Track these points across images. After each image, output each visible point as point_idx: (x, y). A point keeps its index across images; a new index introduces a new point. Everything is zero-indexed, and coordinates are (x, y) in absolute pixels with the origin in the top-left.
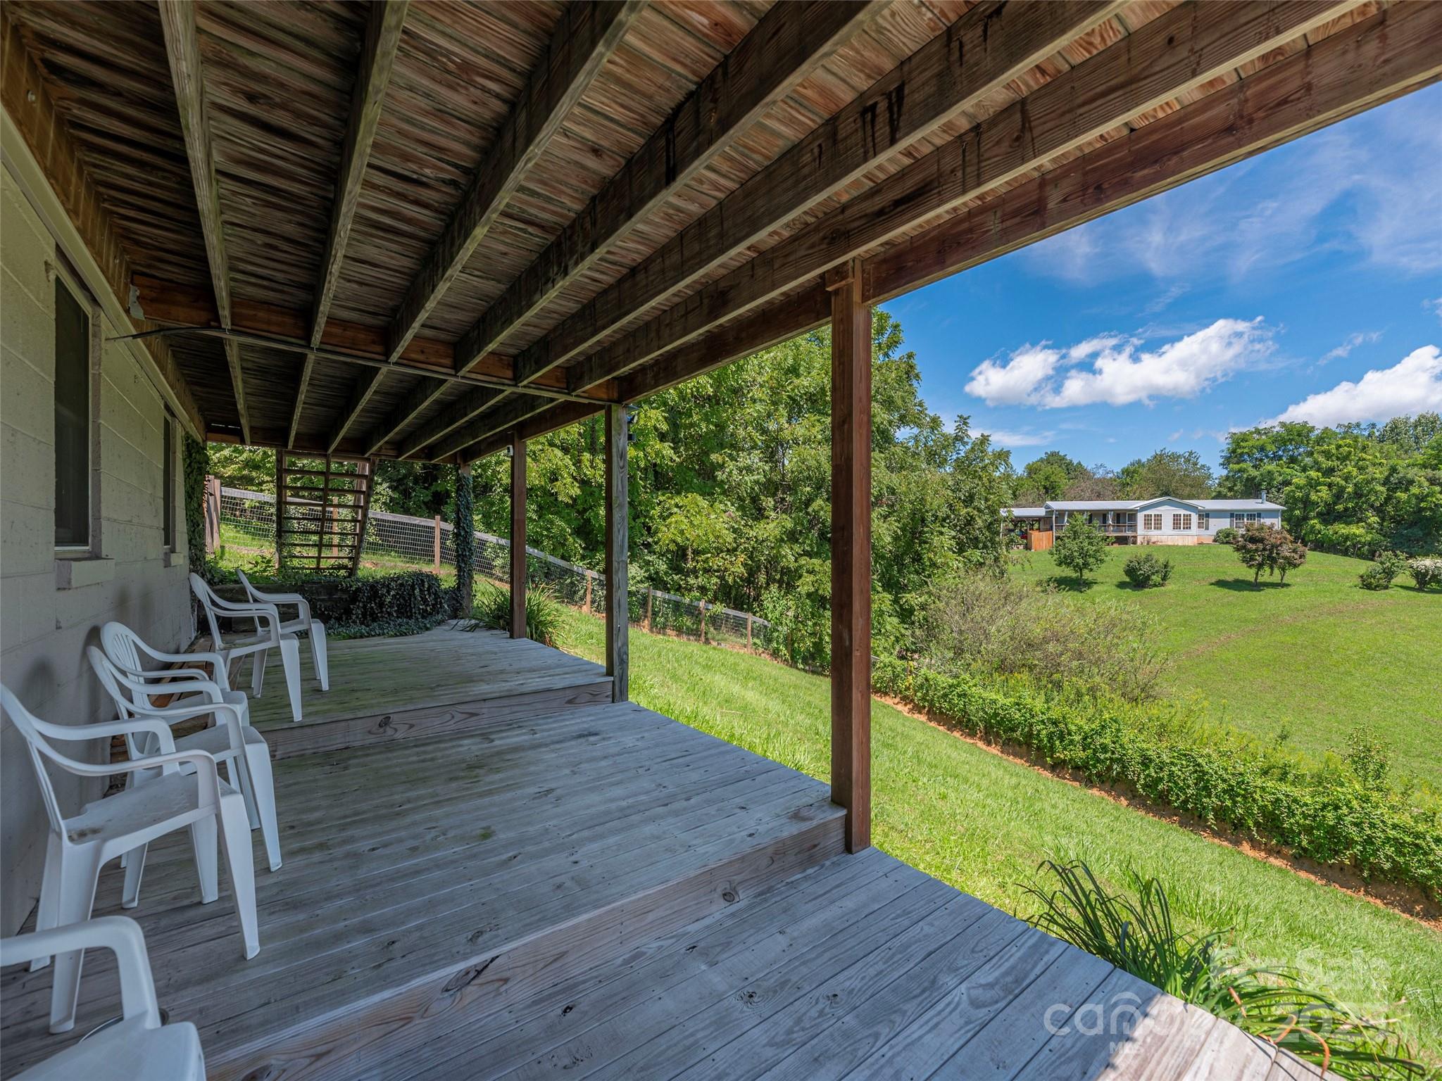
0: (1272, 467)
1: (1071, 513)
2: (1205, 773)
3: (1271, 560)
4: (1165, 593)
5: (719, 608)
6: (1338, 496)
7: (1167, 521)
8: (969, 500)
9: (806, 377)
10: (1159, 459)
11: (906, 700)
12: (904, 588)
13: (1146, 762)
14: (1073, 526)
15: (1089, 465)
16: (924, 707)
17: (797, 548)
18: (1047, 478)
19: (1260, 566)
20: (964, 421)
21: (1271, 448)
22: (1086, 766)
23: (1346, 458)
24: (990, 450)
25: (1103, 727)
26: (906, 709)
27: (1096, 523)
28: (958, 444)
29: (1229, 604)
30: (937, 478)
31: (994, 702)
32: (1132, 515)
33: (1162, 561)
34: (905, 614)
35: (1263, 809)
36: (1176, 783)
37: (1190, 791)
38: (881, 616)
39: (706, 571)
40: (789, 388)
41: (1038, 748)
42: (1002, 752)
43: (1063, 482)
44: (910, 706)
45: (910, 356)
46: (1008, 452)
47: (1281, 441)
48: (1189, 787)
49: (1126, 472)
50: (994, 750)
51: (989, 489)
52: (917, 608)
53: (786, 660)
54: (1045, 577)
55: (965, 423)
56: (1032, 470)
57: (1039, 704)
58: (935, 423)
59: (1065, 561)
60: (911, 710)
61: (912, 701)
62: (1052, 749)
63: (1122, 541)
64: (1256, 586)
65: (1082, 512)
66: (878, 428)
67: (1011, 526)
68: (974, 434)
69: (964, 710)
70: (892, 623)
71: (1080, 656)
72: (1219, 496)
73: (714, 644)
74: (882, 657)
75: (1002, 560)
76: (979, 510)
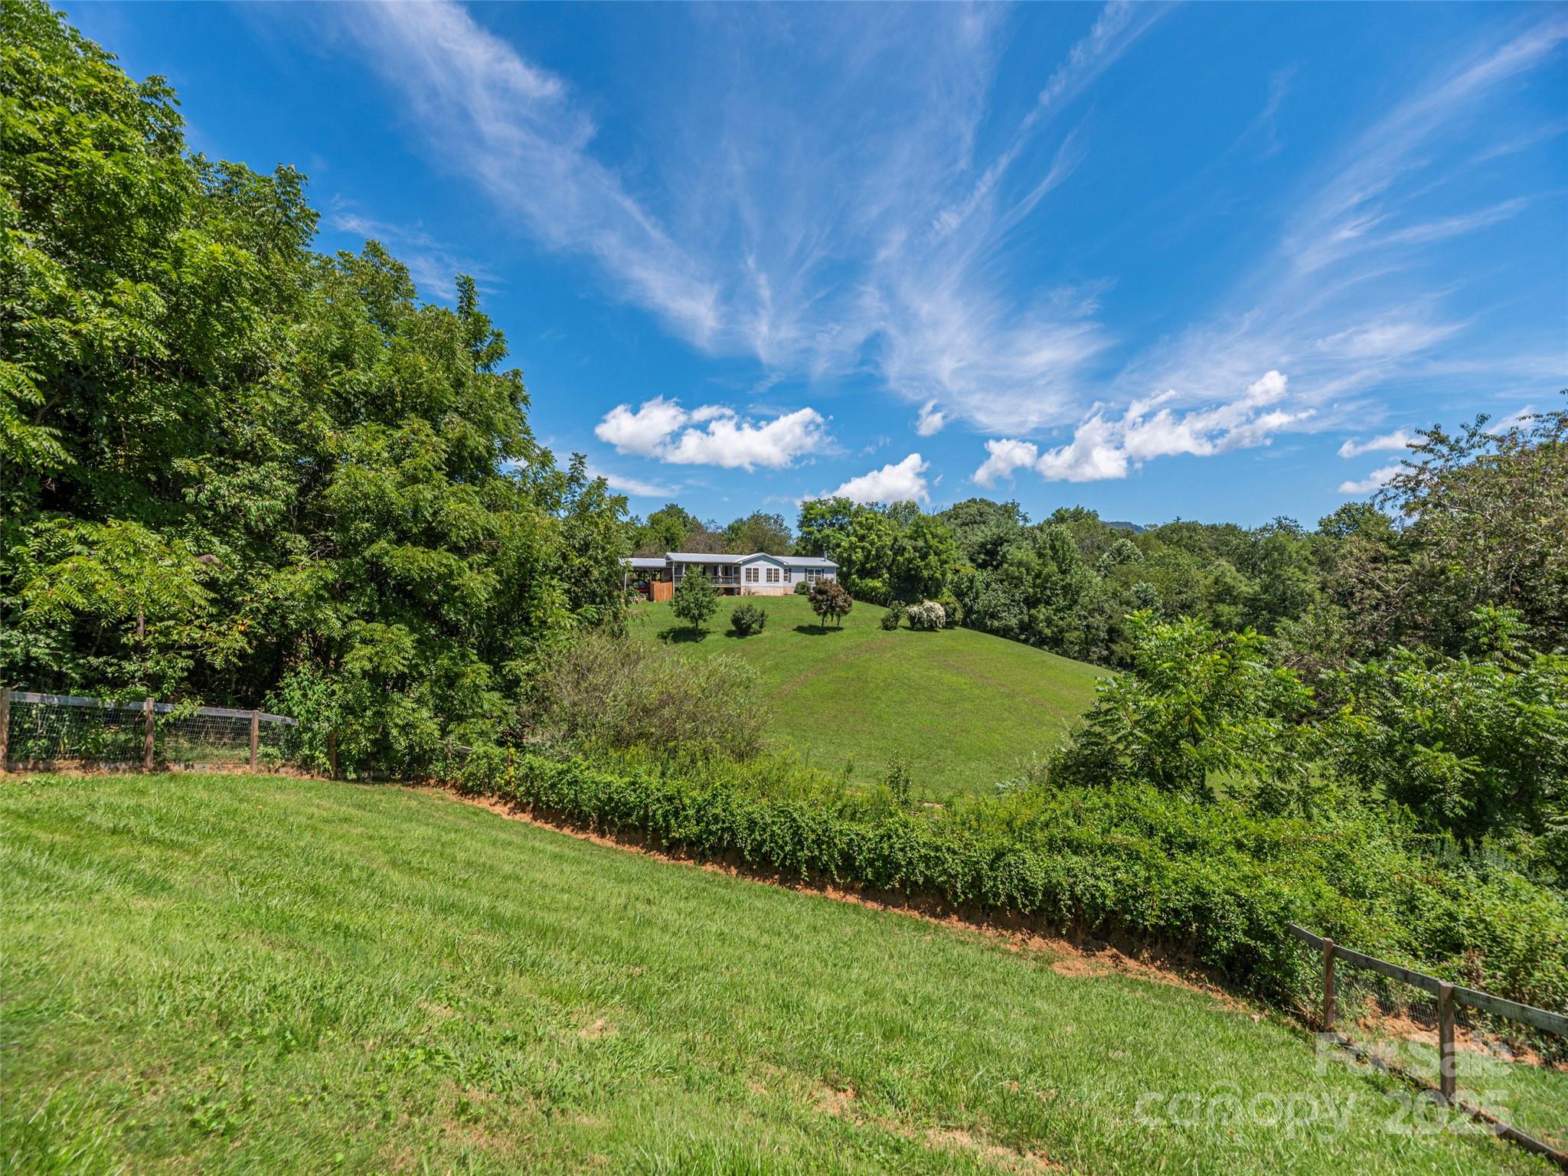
0: (827, 531)
1: (688, 565)
2: (799, 827)
3: (832, 609)
4: (761, 640)
5: (188, 708)
6: (867, 557)
7: (763, 575)
8: (583, 549)
9: (363, 370)
10: (756, 518)
11: (506, 797)
12: (509, 654)
13: (752, 824)
14: (690, 578)
15: (702, 519)
16: (528, 803)
17: (346, 609)
18: (668, 530)
19: (825, 614)
20: (579, 459)
21: (828, 516)
22: (699, 841)
23: (870, 528)
24: (607, 494)
25: (714, 796)
26: (506, 809)
27: (709, 575)
28: (574, 486)
29: (807, 646)
30: (547, 522)
31: (609, 785)
32: (736, 568)
33: (759, 610)
34: (509, 688)
35: (841, 852)
36: (776, 842)
37: (787, 849)
38: (476, 692)
39: (164, 649)
40: (334, 380)
41: (655, 830)
42: (617, 843)
43: (682, 533)
44: (511, 805)
45: (516, 374)
46: (626, 498)
47: (835, 512)
48: (786, 843)
49: (730, 528)
50: (609, 842)
51: (607, 537)
52: (523, 677)
53: (326, 770)
54: (665, 629)
55: (581, 463)
56: (654, 521)
57: (655, 782)
58: (546, 459)
59: (682, 612)
60: (512, 811)
61: (514, 797)
62: (668, 829)
63: (730, 592)
64: (822, 631)
65: (697, 564)
66: (471, 454)
67: (635, 576)
68: (591, 474)
69: (575, 801)
70: (492, 700)
71: (693, 718)
72: (797, 554)
73: (176, 768)
74: (475, 748)
75: (621, 616)
76: (596, 561)
